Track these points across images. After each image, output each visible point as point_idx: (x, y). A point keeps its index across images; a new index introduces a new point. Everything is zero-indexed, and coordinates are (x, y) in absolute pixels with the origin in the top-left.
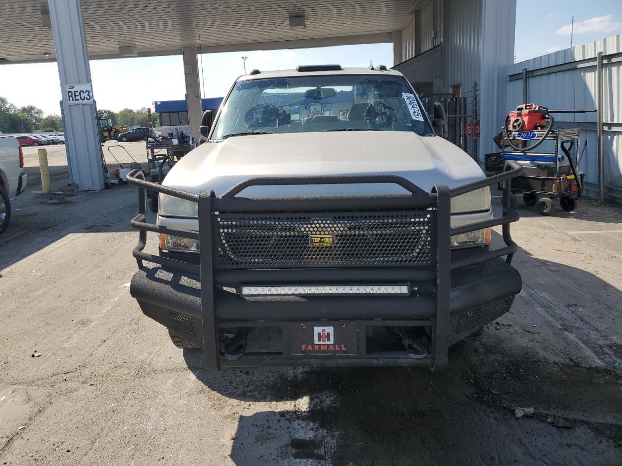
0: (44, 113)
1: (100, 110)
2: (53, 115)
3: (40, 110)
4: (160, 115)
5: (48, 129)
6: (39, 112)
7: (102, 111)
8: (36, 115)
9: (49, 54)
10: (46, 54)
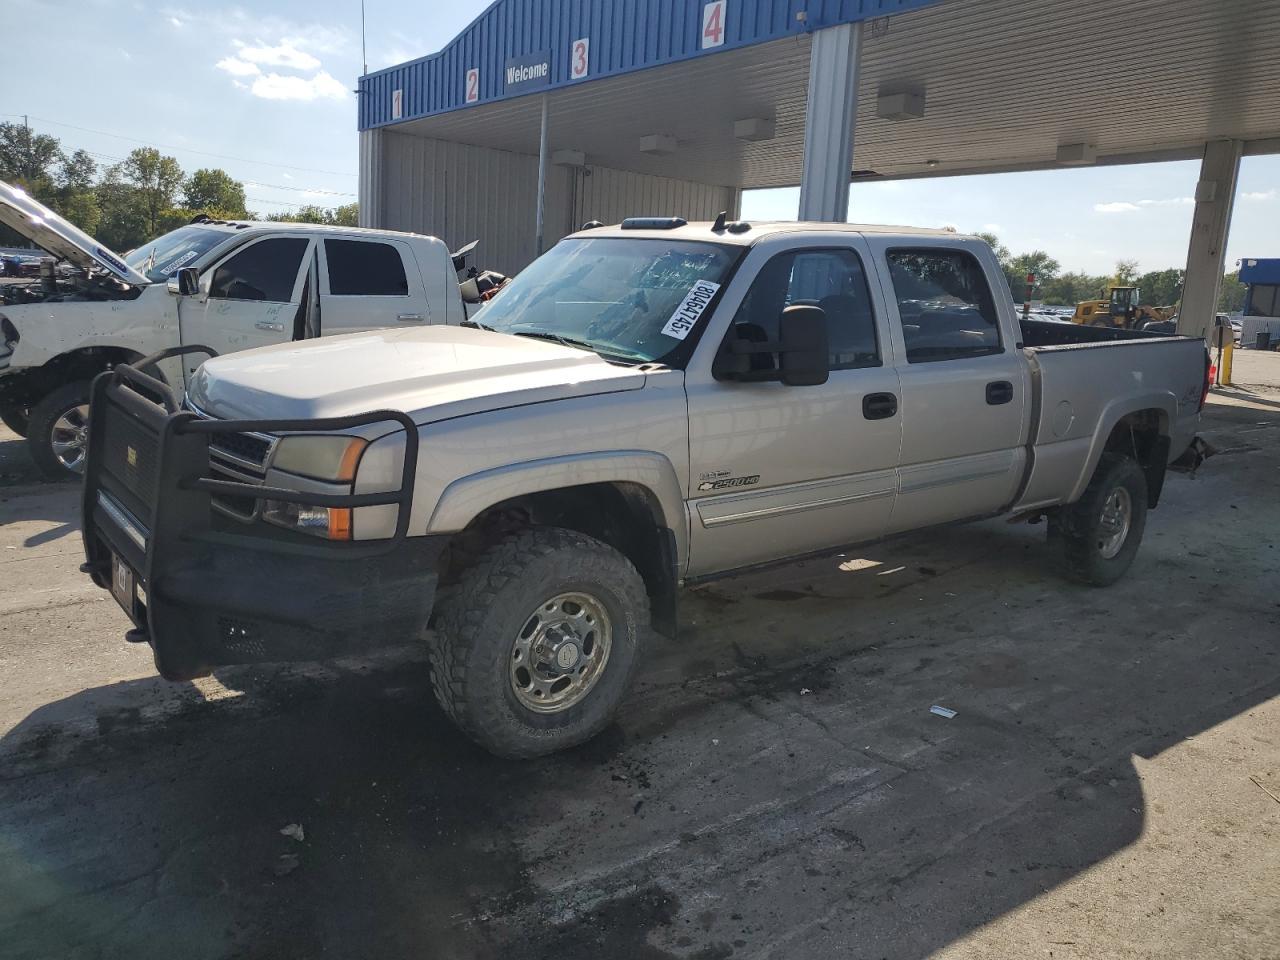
0: (1060, 269)
1: (1173, 269)
2: (1077, 273)
3: (1055, 263)
4: (1252, 290)
5: (1054, 300)
6: (1053, 266)
7: (1176, 271)
8: (1044, 271)
9: (936, 162)
10: (930, 162)
